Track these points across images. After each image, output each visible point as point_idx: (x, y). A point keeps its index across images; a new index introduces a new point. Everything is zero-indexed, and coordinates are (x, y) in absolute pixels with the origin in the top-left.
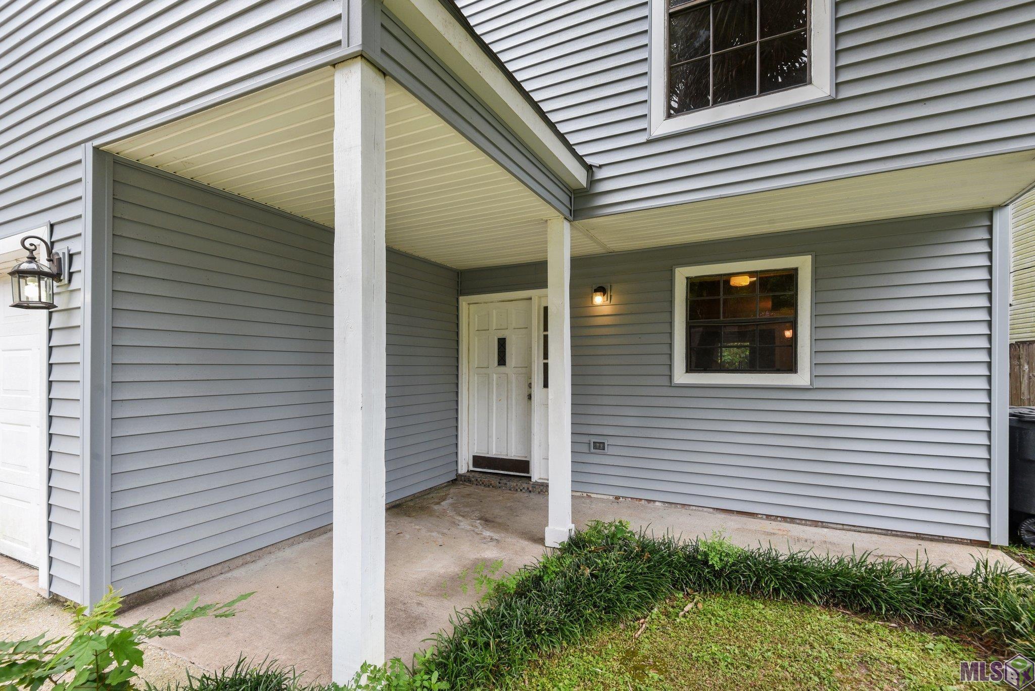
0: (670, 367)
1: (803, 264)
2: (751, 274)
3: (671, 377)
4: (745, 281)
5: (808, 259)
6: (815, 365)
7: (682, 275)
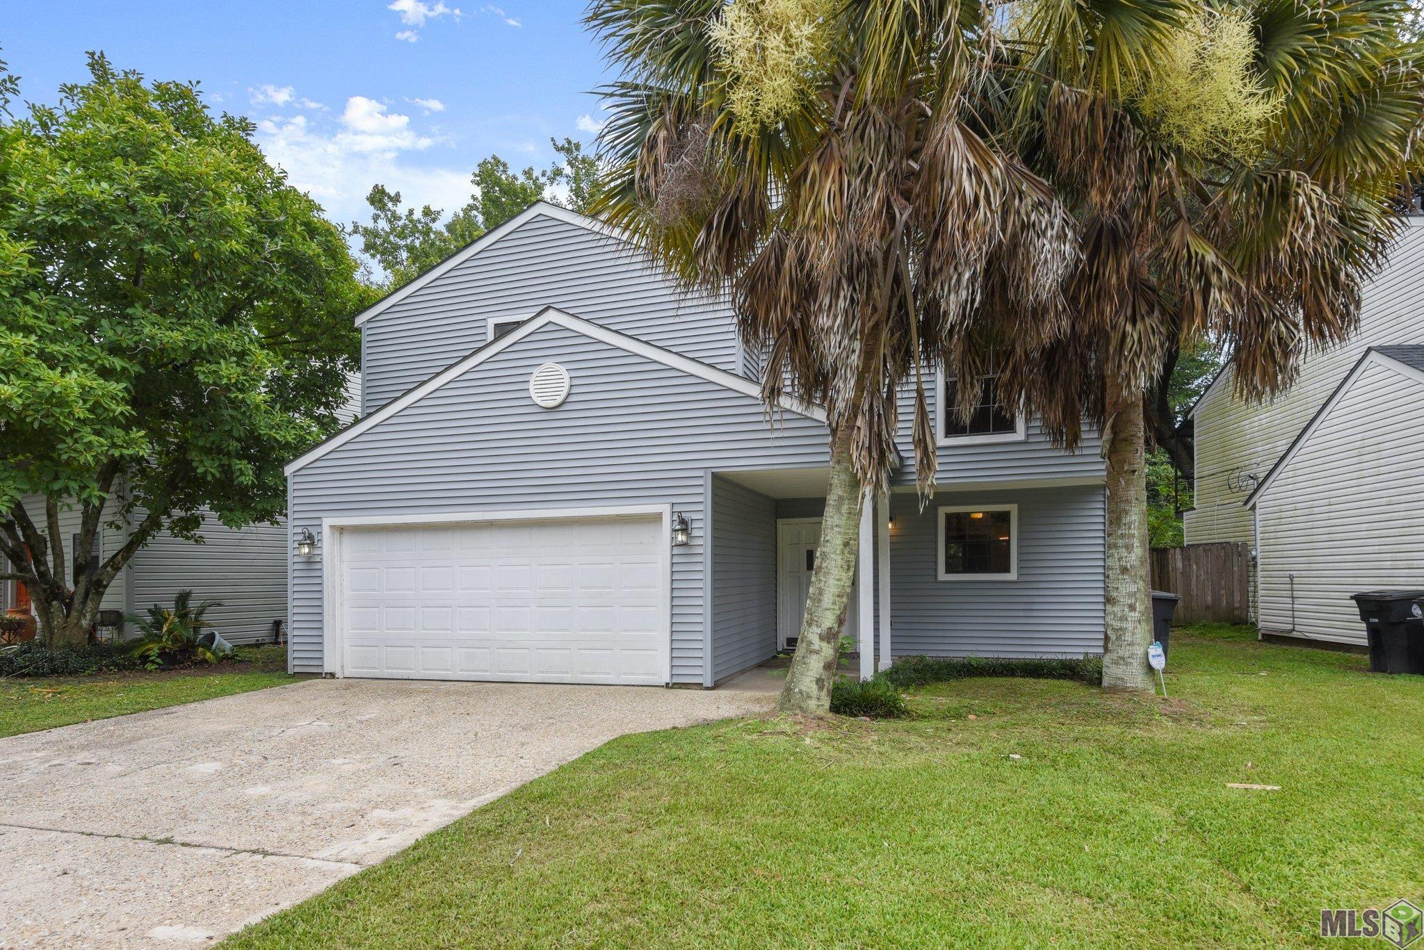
0: (936, 570)
1: (1013, 509)
2: (983, 513)
3: (936, 576)
4: (980, 516)
5: (1016, 506)
6: (1020, 568)
7: (943, 511)
